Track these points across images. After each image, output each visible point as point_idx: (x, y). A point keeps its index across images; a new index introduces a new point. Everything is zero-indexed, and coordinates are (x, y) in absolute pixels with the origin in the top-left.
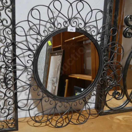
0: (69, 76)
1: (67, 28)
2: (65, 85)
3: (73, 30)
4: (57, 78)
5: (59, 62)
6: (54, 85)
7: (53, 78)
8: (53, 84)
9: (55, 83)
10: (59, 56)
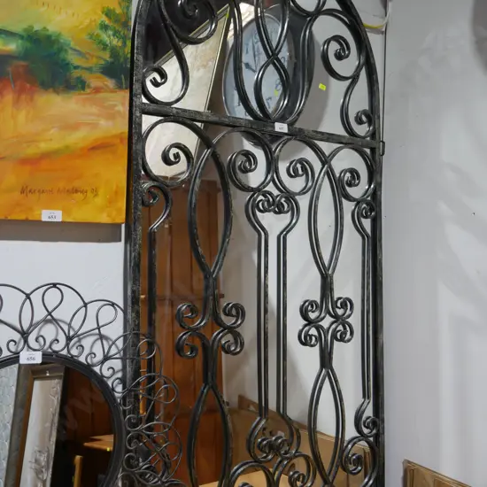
0: (86, 444)
1: (19, 357)
2: (73, 474)
3: (34, 359)
4: (48, 452)
5: (55, 401)
6: (41, 476)
7: (38, 454)
8: (38, 472)
9: (44, 470)
10: (56, 381)
